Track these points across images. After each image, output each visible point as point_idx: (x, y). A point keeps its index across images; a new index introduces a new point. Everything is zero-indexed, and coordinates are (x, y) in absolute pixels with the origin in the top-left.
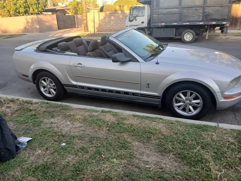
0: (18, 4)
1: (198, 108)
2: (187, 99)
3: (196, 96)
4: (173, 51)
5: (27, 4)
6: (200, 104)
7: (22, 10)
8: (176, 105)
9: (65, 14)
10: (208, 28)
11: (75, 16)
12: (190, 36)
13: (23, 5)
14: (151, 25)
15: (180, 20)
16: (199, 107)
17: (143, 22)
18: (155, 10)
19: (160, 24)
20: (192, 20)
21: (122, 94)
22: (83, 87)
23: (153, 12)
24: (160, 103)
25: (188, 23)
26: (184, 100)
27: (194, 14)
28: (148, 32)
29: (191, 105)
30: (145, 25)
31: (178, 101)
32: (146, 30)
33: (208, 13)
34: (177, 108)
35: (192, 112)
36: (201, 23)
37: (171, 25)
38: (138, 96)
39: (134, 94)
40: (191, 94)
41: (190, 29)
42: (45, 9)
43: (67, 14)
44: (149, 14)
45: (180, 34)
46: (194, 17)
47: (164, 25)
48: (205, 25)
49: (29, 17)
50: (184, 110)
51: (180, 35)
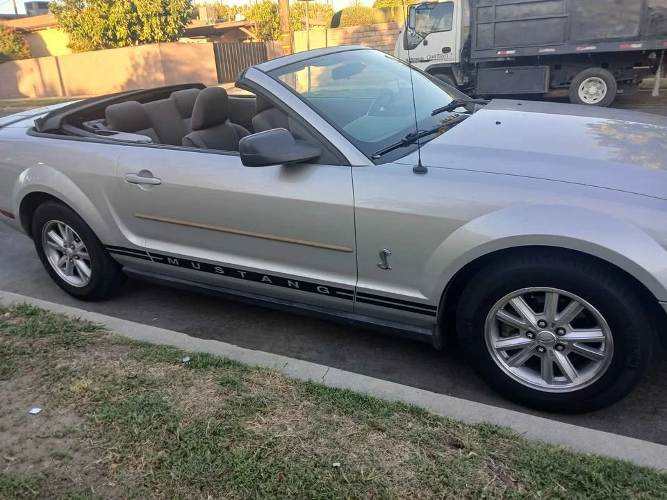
0: (113, 15)
1: (595, 362)
2: (544, 324)
3: (583, 311)
4: (498, 123)
5: (135, 14)
6: (602, 349)
7: (122, 32)
8: (497, 343)
9: (241, 41)
10: (661, 62)
11: (267, 45)
12: (598, 88)
13: (126, 17)
14: (472, 58)
15: (566, 38)
16: (600, 358)
17: (446, 50)
18: (485, 10)
19: (499, 53)
20: (603, 37)
21: (293, 287)
22: (164, 258)
23: (477, 16)
24: (434, 332)
25: (592, 48)
26: (531, 326)
27: (613, 16)
28: (463, 78)
29: (560, 348)
30: (454, 57)
31: (509, 330)
32: (457, 73)
33: (658, 11)
34: (505, 355)
35: (567, 376)
36: (636, 46)
37: (537, 56)
38: (351, 298)
39: (333, 290)
40: (563, 303)
41: (598, 67)
42: (186, 27)
43: (248, 41)
44: (467, 24)
45: (565, 84)
46: (613, 26)
47: (513, 57)
48: (649, 52)
49: (140, 51)
50: (533, 365)
51: (566, 86)
